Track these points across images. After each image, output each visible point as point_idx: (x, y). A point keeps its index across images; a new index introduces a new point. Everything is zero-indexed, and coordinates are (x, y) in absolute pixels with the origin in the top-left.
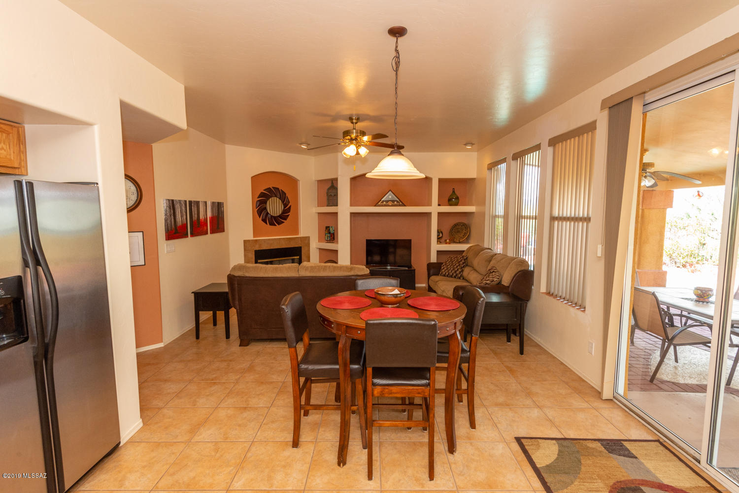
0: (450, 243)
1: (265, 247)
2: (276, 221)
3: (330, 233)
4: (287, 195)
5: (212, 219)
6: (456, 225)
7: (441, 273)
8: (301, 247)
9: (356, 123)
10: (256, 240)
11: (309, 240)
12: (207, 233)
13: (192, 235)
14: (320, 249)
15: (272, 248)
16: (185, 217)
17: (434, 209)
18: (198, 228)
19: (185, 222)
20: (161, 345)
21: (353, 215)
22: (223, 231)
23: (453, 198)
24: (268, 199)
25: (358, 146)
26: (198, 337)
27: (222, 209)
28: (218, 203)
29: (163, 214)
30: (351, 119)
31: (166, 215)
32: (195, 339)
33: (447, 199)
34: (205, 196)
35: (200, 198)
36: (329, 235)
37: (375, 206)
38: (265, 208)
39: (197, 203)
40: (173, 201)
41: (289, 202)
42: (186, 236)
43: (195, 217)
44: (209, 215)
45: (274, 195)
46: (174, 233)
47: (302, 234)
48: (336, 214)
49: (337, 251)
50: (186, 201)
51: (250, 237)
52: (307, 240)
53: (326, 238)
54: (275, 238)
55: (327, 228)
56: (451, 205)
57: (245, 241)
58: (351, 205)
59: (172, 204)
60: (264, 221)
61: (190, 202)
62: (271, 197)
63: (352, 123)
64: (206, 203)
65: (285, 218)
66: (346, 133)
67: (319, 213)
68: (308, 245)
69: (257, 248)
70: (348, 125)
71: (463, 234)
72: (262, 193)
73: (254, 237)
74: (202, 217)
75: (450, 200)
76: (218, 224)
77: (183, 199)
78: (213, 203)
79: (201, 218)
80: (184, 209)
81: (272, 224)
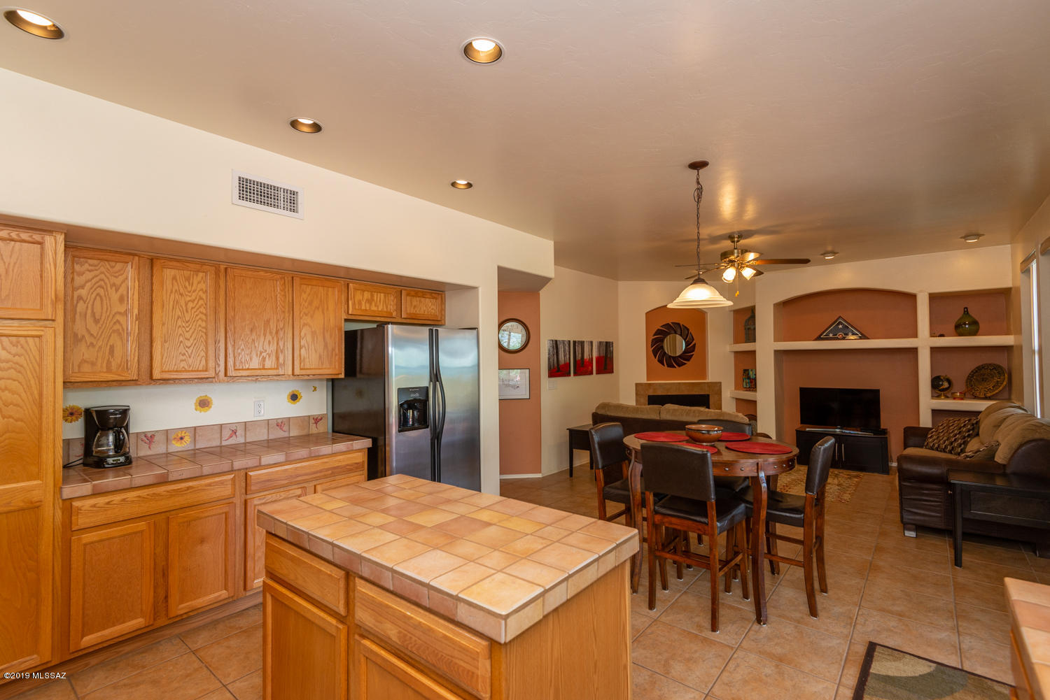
0: (962, 399)
1: (660, 393)
2: (675, 362)
3: (749, 378)
4: (690, 331)
5: (598, 359)
6: (979, 369)
7: (926, 444)
8: (708, 395)
9: (738, 241)
10: (650, 384)
11: (721, 385)
12: (591, 373)
13: (575, 374)
14: (736, 399)
15: (669, 394)
16: (568, 356)
17: (924, 341)
18: (582, 368)
19: (568, 361)
20: (539, 476)
21: (778, 353)
22: (612, 372)
23: (965, 324)
24: (666, 336)
25: (739, 268)
26: (571, 475)
27: (611, 349)
28: (606, 342)
29: (547, 354)
30: (731, 237)
31: (549, 354)
32: (568, 476)
33: (954, 325)
34: (592, 336)
35: (586, 339)
36: (748, 381)
37: (816, 340)
38: (662, 347)
39: (582, 343)
40: (556, 341)
41: (693, 340)
42: (569, 375)
43: (579, 357)
44: (595, 355)
45: (673, 332)
46: (557, 370)
47: (711, 377)
48: (753, 352)
49: (755, 402)
50: (569, 341)
51: (643, 379)
52: (717, 387)
53: (745, 384)
54: (675, 381)
55: (746, 371)
56: (960, 335)
57: (637, 384)
58: (776, 340)
59: (556, 345)
60: (661, 362)
61: (575, 342)
62: (669, 334)
63: (733, 242)
64: (592, 342)
65: (688, 359)
66: (725, 255)
67: (736, 353)
68: (719, 393)
69: (651, 393)
70: (727, 244)
71: (992, 385)
72: (658, 330)
73: (648, 380)
74: (586, 356)
75: (957, 326)
76: (606, 364)
77: (566, 339)
78: (600, 343)
79: (585, 358)
80: (567, 348)
81: (670, 365)
